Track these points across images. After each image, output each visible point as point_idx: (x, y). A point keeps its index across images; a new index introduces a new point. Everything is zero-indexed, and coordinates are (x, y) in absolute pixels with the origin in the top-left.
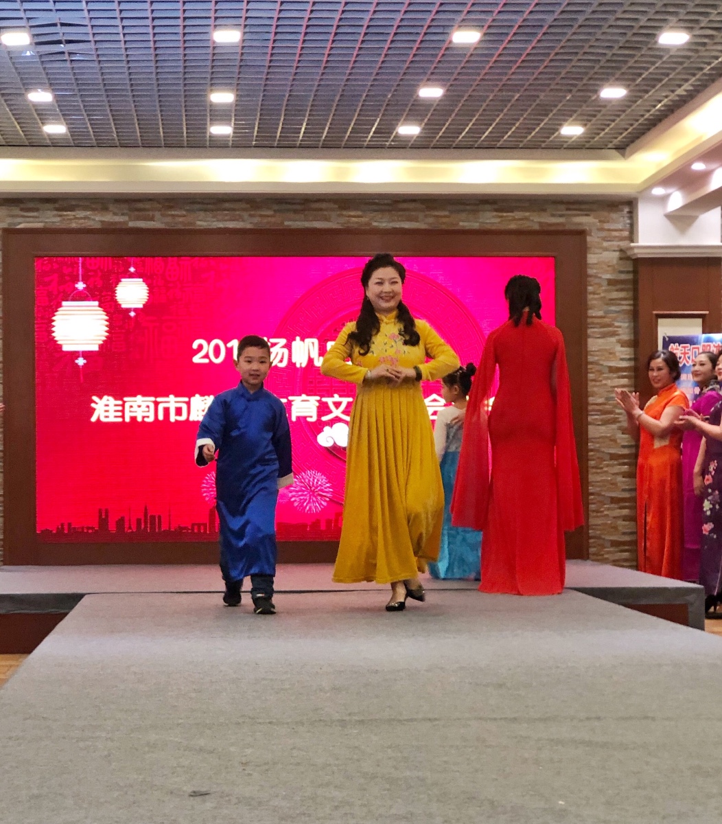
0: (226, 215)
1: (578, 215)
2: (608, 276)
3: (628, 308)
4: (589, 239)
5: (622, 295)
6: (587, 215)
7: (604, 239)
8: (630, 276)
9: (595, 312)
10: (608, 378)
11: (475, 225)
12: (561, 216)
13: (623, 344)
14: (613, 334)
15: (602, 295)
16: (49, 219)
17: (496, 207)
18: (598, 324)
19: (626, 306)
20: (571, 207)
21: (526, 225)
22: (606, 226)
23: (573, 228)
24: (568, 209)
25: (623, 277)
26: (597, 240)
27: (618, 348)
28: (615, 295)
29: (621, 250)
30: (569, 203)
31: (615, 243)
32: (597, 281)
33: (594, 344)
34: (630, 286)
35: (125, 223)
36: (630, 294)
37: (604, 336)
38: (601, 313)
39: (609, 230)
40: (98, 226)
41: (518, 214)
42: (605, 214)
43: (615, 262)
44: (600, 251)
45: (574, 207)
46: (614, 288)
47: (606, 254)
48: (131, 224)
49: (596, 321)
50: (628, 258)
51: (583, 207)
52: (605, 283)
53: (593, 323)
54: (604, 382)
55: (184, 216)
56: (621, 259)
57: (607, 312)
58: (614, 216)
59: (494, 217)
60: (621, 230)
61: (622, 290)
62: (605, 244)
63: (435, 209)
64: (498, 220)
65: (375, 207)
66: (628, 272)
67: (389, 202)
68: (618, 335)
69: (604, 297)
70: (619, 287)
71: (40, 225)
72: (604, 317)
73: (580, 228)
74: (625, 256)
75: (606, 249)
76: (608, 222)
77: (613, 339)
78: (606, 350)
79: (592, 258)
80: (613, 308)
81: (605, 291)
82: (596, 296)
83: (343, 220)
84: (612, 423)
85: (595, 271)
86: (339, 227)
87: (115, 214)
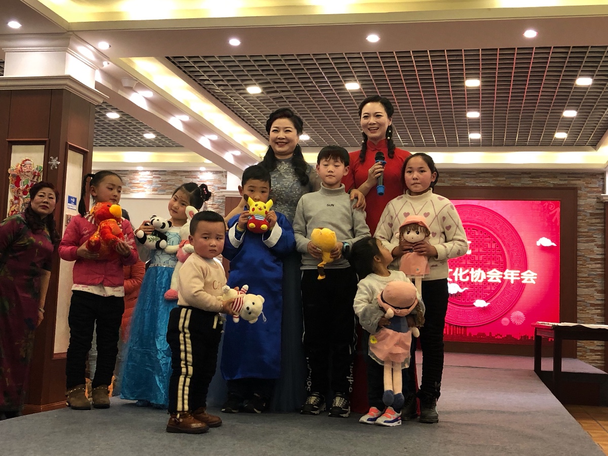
1: (577, 180)
2: (590, 211)
3: (601, 228)
4: (579, 192)
5: (598, 221)
6: (580, 180)
7: (589, 192)
8: (603, 211)
9: (583, 229)
10: (589, 264)
11: (519, 185)
12: (565, 180)
13: (598, 246)
14: (593, 241)
17: (530, 176)
18: (584, 236)
19: (600, 226)
20: (570, 176)
21: (547, 185)
22: (590, 186)
23: (571, 186)
24: (568, 177)
25: (598, 212)
26: (584, 192)
27: (596, 248)
28: (594, 221)
29: (597, 198)
30: (569, 174)
31: (594, 194)
32: (583, 213)
33: (581, 246)
34: (602, 216)
36: (602, 220)
37: (587, 242)
38: (586, 230)
39: (591, 187)
41: (542, 179)
42: (589, 179)
43: (594, 204)
44: (586, 198)
45: (572, 176)
46: (593, 217)
47: (589, 200)
49: (584, 234)
50: (602, 202)
51: (577, 176)
52: (589, 215)
53: (581, 235)
54: (587, 266)
56: (597, 202)
57: (590, 230)
58: (594, 180)
59: (529, 181)
60: (598, 188)
61: (597, 218)
62: (589, 195)
63: (498, 176)
64: (531, 182)
65: (467, 176)
66: (601, 209)
67: (474, 173)
68: (596, 241)
69: (588, 222)
70: (597, 217)
72: (588, 232)
73: (575, 186)
74: (600, 201)
75: (589, 197)
76: (591, 183)
77: (593, 244)
78: (588, 249)
79: (581, 202)
80: (592, 228)
81: (589, 219)
82: (583, 221)
83: (451, 182)
84: (591, 287)
85: (583, 208)
86: (449, 185)
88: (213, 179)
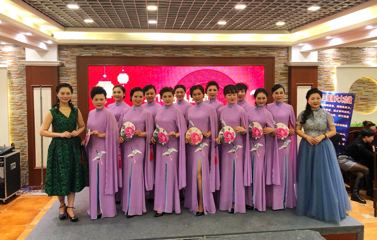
0: (155, 52)
1: (271, 52)
2: (280, 72)
3: (287, 82)
4: (275, 59)
5: (285, 77)
6: (274, 52)
7: (280, 60)
8: (288, 72)
11: (238, 55)
12: (265, 52)
15: (278, 78)
16: (94, 52)
17: (244, 49)
21: (254, 55)
22: (280, 55)
23: (270, 56)
24: (267, 50)
25: (285, 72)
26: (277, 60)
28: (283, 78)
29: (285, 63)
30: (268, 47)
31: (283, 61)
32: (277, 73)
34: (288, 75)
35: (121, 54)
36: (287, 78)
39: (281, 57)
40: (111, 55)
41: (251, 51)
42: (280, 51)
43: (283, 67)
44: (278, 63)
45: (270, 49)
46: (282, 75)
48: (123, 54)
50: (287, 66)
51: (273, 49)
52: (279, 74)
55: (141, 52)
58: (282, 51)
59: (244, 52)
60: (285, 57)
63: (225, 50)
65: (205, 49)
66: (287, 70)
67: (210, 47)
70: (284, 75)
71: (90, 55)
73: (272, 56)
75: (280, 63)
79: (276, 66)
80: (282, 82)
81: (279, 76)
83: (194, 54)
85: (277, 70)
86: (193, 56)
87: (117, 51)
88: (14, 51)
